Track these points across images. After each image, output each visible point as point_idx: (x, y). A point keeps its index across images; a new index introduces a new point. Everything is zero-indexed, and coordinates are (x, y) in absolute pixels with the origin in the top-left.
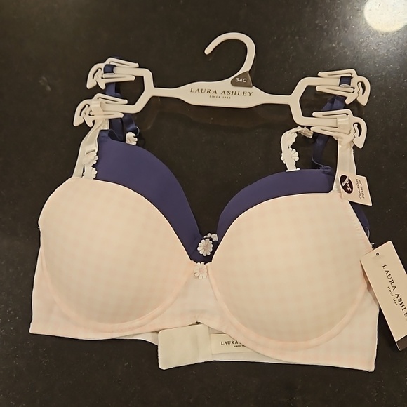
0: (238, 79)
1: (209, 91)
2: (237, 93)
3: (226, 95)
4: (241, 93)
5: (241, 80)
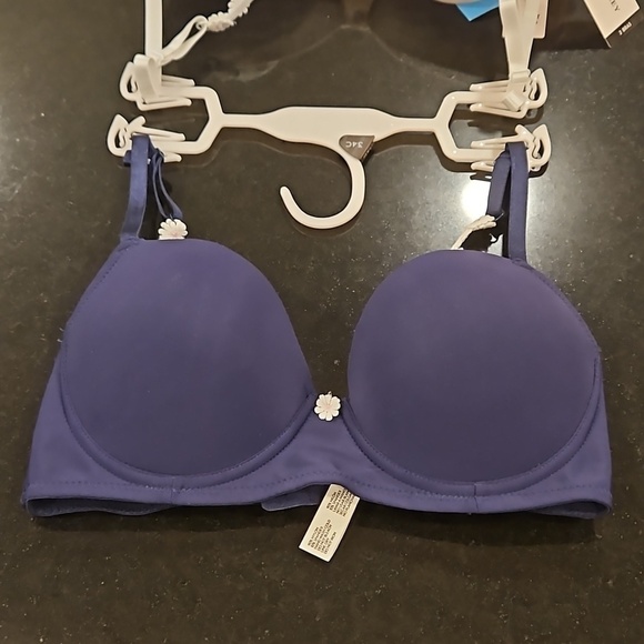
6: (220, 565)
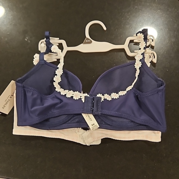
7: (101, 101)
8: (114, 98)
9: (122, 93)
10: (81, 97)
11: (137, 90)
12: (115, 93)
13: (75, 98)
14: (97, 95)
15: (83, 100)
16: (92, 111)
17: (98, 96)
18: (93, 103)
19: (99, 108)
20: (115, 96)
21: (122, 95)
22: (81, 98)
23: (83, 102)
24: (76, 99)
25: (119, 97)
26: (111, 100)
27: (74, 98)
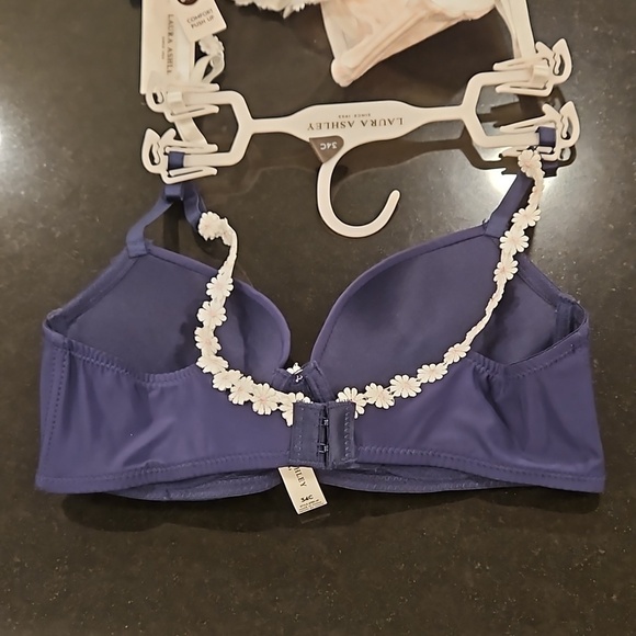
0: (334, 147)
1: (374, 123)
2: (331, 126)
3: (346, 120)
4: (324, 126)
5: (329, 145)
6: (237, 603)
7: (356, 416)
8: (405, 396)
9: (431, 373)
10: (279, 404)
11: (487, 360)
12: (406, 377)
13: (259, 408)
14: (340, 394)
15: (289, 417)
16: (322, 458)
17: (342, 397)
18: (326, 428)
19: (349, 443)
20: (405, 386)
21: (432, 380)
22: (281, 408)
23: (290, 423)
24: (261, 413)
25: (420, 390)
26: (392, 404)
27: (255, 408)
